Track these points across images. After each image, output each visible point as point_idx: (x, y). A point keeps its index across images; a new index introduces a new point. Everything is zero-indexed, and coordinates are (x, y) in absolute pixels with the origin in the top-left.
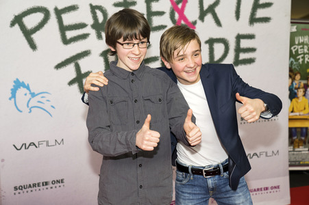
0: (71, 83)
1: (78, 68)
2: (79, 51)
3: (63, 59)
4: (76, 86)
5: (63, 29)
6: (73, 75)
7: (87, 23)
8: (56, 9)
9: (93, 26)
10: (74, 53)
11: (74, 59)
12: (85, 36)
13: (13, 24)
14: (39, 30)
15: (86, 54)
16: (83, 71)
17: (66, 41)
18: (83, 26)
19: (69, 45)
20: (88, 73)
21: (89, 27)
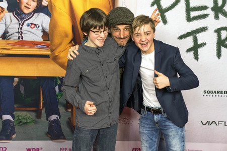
0: (188, 50)
1: (195, 40)
2: (198, 27)
3: (185, 32)
4: (192, 53)
5: (189, 9)
6: (191, 45)
7: (208, 6)
9: (213, 9)
10: (194, 28)
11: (193, 33)
12: (205, 16)
13: (153, 5)
14: (171, 10)
15: (204, 29)
16: (199, 42)
17: (189, 19)
18: (205, 8)
19: (191, 22)
20: (203, 45)
21: (209, 9)
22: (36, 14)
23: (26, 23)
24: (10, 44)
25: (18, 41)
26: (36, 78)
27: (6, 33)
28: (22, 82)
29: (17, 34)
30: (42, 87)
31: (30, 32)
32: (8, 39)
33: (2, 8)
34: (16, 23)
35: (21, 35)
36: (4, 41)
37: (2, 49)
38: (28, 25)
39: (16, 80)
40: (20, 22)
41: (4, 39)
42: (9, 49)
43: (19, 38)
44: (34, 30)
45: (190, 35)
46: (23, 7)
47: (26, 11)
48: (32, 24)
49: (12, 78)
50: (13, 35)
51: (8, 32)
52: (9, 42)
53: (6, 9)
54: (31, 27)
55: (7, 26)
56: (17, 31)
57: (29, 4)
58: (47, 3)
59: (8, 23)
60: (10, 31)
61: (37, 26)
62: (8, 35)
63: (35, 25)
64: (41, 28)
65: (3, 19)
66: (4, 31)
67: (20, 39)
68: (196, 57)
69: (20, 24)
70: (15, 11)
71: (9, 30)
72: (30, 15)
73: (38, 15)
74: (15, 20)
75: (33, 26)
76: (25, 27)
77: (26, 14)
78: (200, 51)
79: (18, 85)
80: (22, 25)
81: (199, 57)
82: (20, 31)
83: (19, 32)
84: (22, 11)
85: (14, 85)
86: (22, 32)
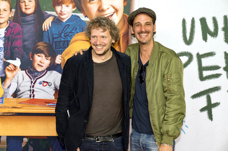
0: (202, 110)
1: (209, 99)
2: (212, 86)
3: (198, 91)
4: (206, 113)
5: (201, 69)
6: (205, 104)
7: (220, 66)
8: (198, 54)
9: (225, 69)
10: (207, 88)
11: (206, 92)
12: (217, 76)
15: (217, 89)
16: (213, 102)
17: (202, 78)
18: (217, 68)
19: (204, 82)
20: (217, 104)
21: (222, 69)
22: (48, 72)
23: (38, 81)
24: (21, 103)
25: (29, 99)
26: (46, 138)
27: (17, 91)
28: (31, 143)
29: (29, 93)
30: (52, 148)
31: (42, 90)
32: (19, 98)
33: (15, 66)
34: (28, 82)
35: (33, 93)
36: (15, 100)
37: (13, 107)
38: (40, 83)
39: (25, 140)
40: (32, 80)
41: (15, 97)
42: (19, 108)
43: (30, 96)
44: (47, 88)
45: (204, 95)
46: (36, 65)
47: (39, 69)
48: (44, 82)
49: (21, 138)
50: (24, 93)
51: (19, 91)
52: (20, 100)
53: (19, 67)
54: (43, 85)
55: (19, 84)
56: (29, 89)
57: (42, 62)
58: (60, 61)
59: (20, 81)
60: (22, 89)
61: (50, 84)
62: (19, 93)
63: (47, 83)
64: (53, 86)
65: (16, 77)
66: (15, 90)
67: (32, 98)
68: (211, 117)
69: (32, 82)
70: (28, 69)
71: (20, 88)
72: (43, 73)
73: (51, 72)
74: (27, 78)
75: (45, 84)
76: (37, 85)
77: (38, 72)
78: (214, 110)
79: (27, 146)
80: (34, 83)
81: (213, 117)
82: (32, 89)
83: (30, 90)
84: (35, 69)
85: (23, 146)
86: (33, 90)
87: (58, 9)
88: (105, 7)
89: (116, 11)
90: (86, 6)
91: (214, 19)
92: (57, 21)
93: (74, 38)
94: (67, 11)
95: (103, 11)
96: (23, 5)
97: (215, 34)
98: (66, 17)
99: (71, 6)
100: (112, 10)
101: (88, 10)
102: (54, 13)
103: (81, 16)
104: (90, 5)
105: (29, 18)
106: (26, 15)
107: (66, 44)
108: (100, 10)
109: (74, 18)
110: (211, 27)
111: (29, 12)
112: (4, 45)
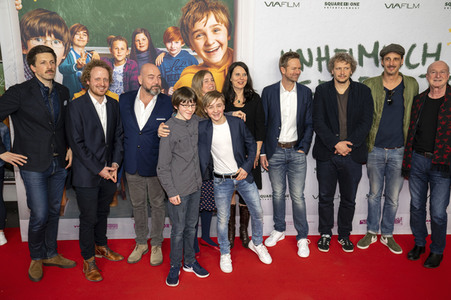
58: (172, 92)
87: (169, 45)
88: (211, 42)
89: (221, 45)
90: (193, 42)
91: (309, 50)
92: (168, 56)
93: (184, 72)
94: (176, 47)
95: (209, 45)
96: (138, 43)
97: (310, 64)
98: (176, 53)
99: (180, 42)
100: (217, 45)
101: (196, 45)
102: (165, 50)
103: (189, 50)
104: (197, 41)
105: (143, 55)
106: (140, 52)
107: (178, 77)
108: (207, 45)
109: (183, 53)
110: (307, 58)
111: (143, 49)
112: (124, 79)
